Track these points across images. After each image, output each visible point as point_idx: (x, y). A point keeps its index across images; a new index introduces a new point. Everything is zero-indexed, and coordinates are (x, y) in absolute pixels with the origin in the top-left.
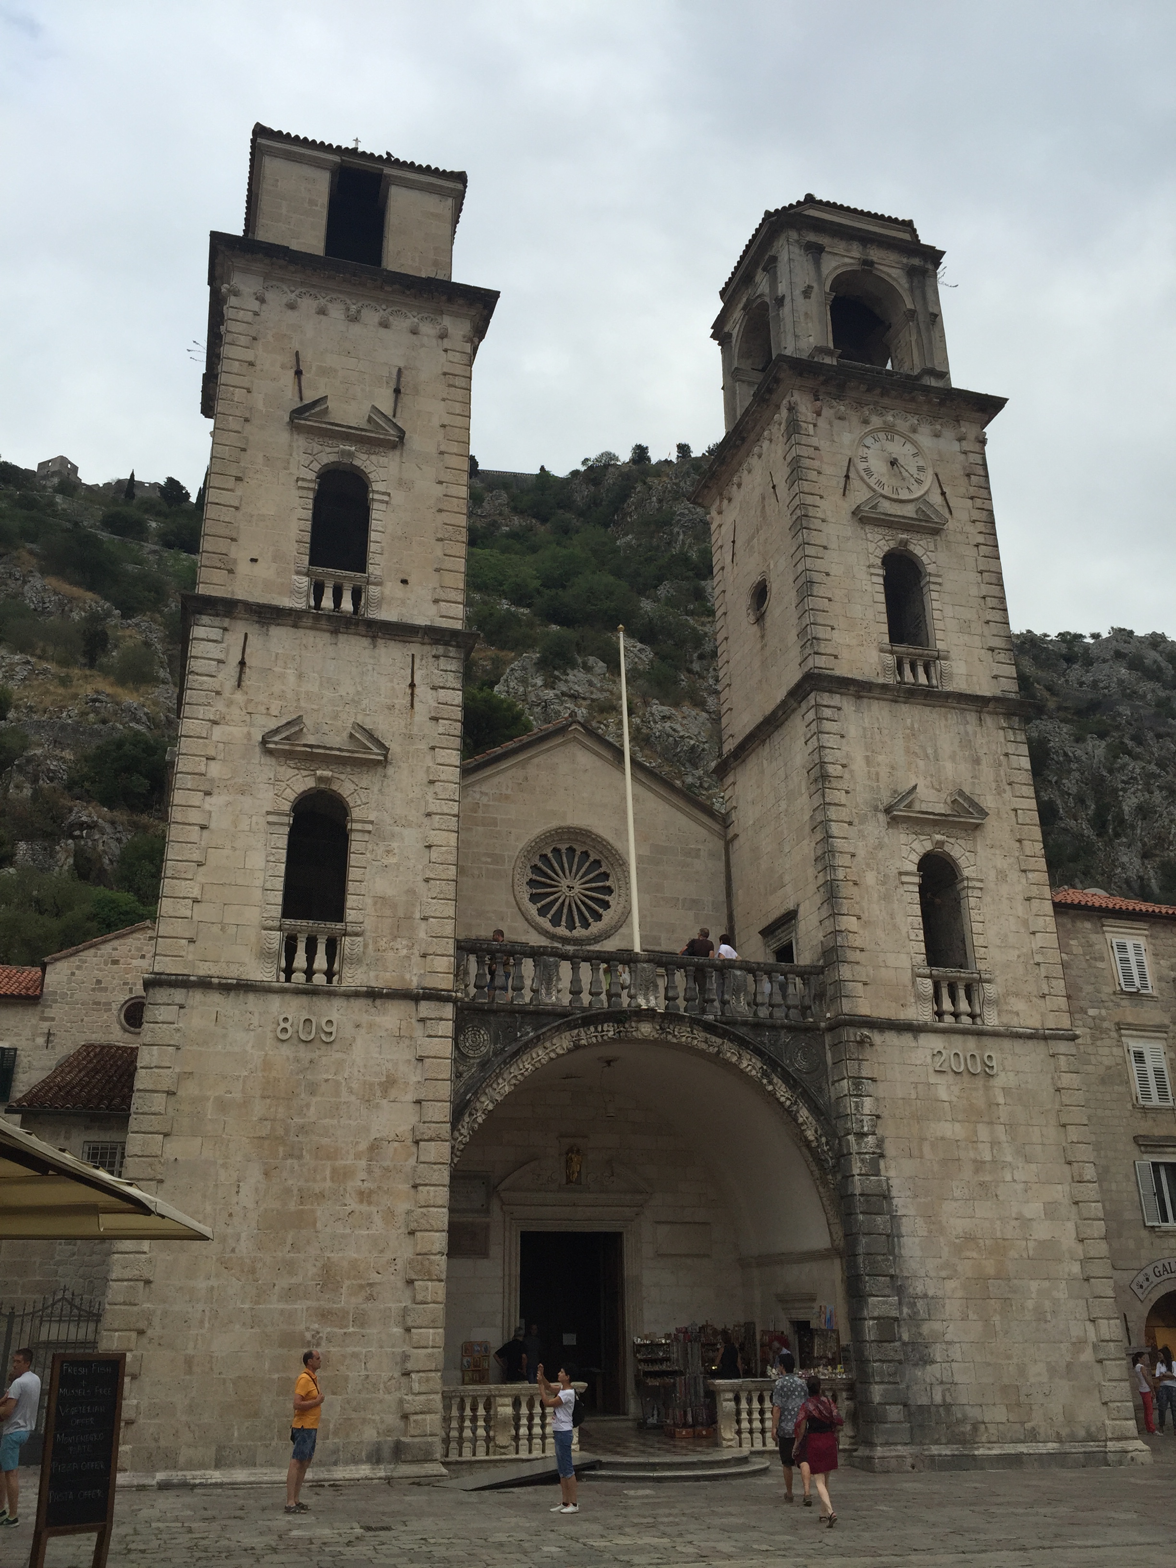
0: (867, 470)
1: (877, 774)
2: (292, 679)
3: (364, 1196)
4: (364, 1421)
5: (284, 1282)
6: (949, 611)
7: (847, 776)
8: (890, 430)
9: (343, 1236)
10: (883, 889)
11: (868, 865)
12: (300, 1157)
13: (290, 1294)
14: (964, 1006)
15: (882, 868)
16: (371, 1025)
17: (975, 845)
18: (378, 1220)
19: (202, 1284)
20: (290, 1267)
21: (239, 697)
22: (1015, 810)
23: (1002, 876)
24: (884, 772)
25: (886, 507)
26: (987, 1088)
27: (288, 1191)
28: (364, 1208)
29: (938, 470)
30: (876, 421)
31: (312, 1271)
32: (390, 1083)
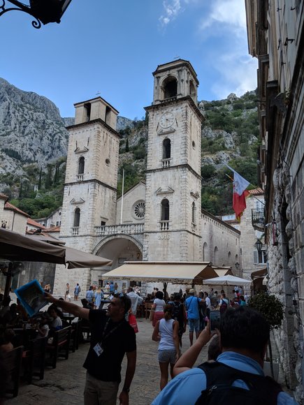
0: (162, 124)
1: (156, 186)
2: (75, 192)
6: (174, 149)
7: (150, 188)
8: (167, 113)
10: (154, 208)
11: (152, 204)
14: (166, 227)
16: (81, 240)
17: (172, 196)
21: (69, 197)
25: (165, 130)
26: (167, 241)
29: (176, 117)
30: (165, 112)
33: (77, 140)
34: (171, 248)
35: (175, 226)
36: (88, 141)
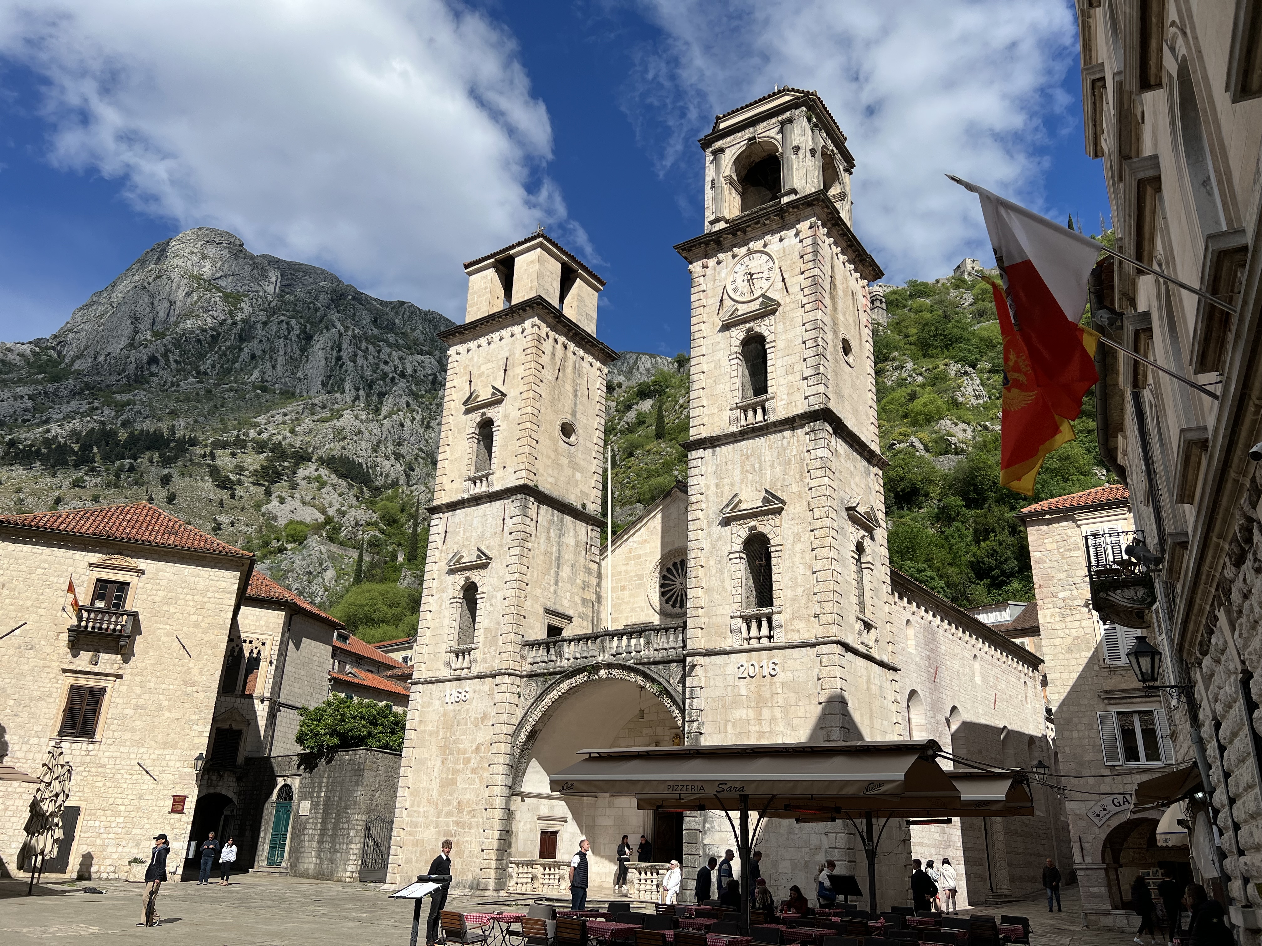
0: (735, 290)
1: (722, 492)
2: (462, 532)
3: (473, 771)
4: (469, 870)
5: (447, 809)
6: (779, 363)
7: (704, 499)
8: (750, 252)
9: (466, 789)
10: (719, 566)
11: (711, 553)
12: (453, 754)
13: (449, 814)
15: (719, 553)
16: (480, 690)
17: (781, 522)
18: (477, 780)
19: (422, 810)
20: (449, 803)
21: (444, 548)
22: (810, 489)
23: (798, 538)
24: (726, 490)
25: (743, 309)
26: (771, 684)
27: (449, 769)
28: (473, 776)
29: (783, 263)
31: (455, 804)
32: (485, 717)
33: (471, 368)
35: (797, 627)
36: (505, 370)
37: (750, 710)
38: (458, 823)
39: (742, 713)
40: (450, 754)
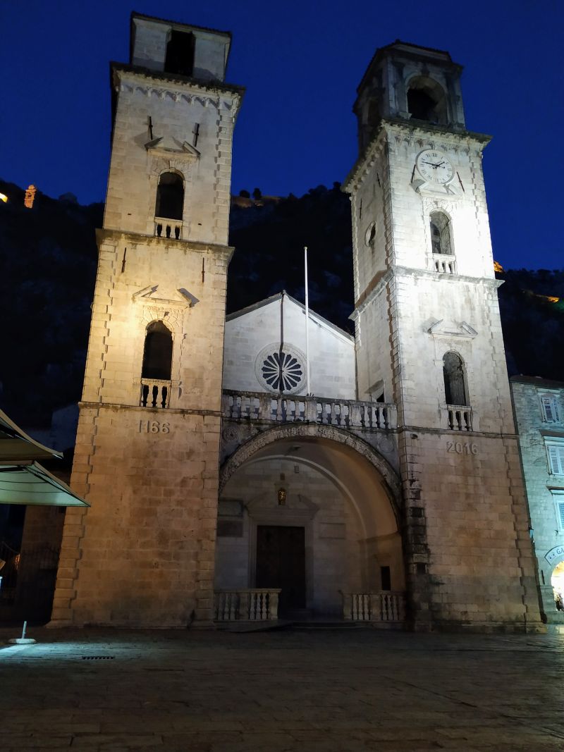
0: (423, 171)
1: (424, 315)
2: (147, 269)
3: (180, 503)
5: (143, 540)
10: (425, 368)
11: (419, 357)
14: (463, 423)
16: (182, 427)
17: (471, 348)
18: (185, 513)
19: (105, 539)
20: (145, 533)
21: (122, 277)
22: (492, 332)
23: (484, 363)
25: (432, 188)
26: (473, 460)
27: (144, 499)
28: (179, 508)
29: (458, 171)
31: (155, 535)
32: (191, 453)
33: (150, 115)
34: (484, 479)
35: (488, 425)
36: (197, 134)
37: (458, 477)
38: (161, 555)
39: (453, 478)
40: (144, 484)
